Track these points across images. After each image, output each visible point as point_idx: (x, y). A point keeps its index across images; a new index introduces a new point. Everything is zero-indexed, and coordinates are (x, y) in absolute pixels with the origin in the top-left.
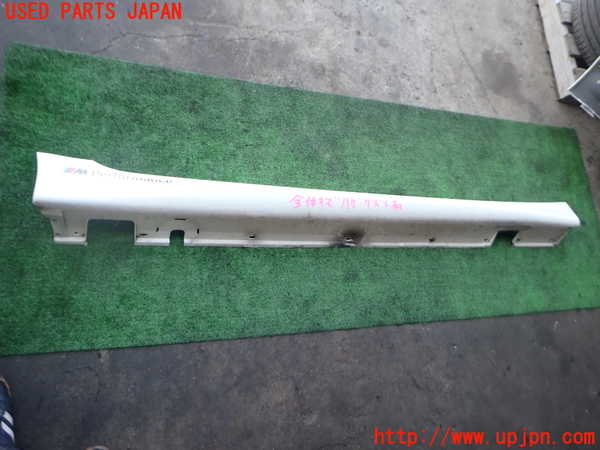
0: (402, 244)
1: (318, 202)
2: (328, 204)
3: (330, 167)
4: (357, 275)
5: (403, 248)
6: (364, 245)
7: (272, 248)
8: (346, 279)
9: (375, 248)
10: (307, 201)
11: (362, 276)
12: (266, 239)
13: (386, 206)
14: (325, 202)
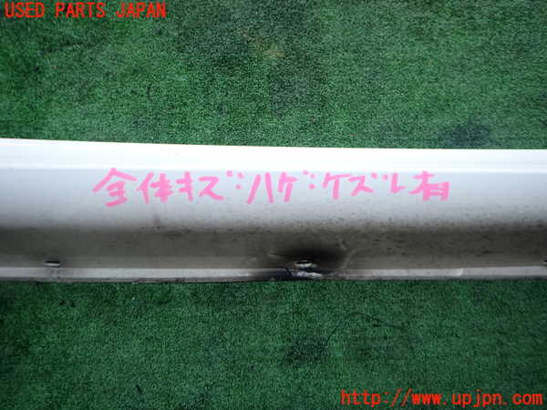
0: (459, 273)
1: (176, 187)
2: (208, 191)
3: (279, 80)
4: (321, 348)
5: (462, 281)
6: (352, 275)
7: (107, 285)
8: (293, 357)
9: (380, 282)
10: (144, 187)
11: (336, 349)
12: (87, 265)
13: (395, 189)
14: (198, 187)
